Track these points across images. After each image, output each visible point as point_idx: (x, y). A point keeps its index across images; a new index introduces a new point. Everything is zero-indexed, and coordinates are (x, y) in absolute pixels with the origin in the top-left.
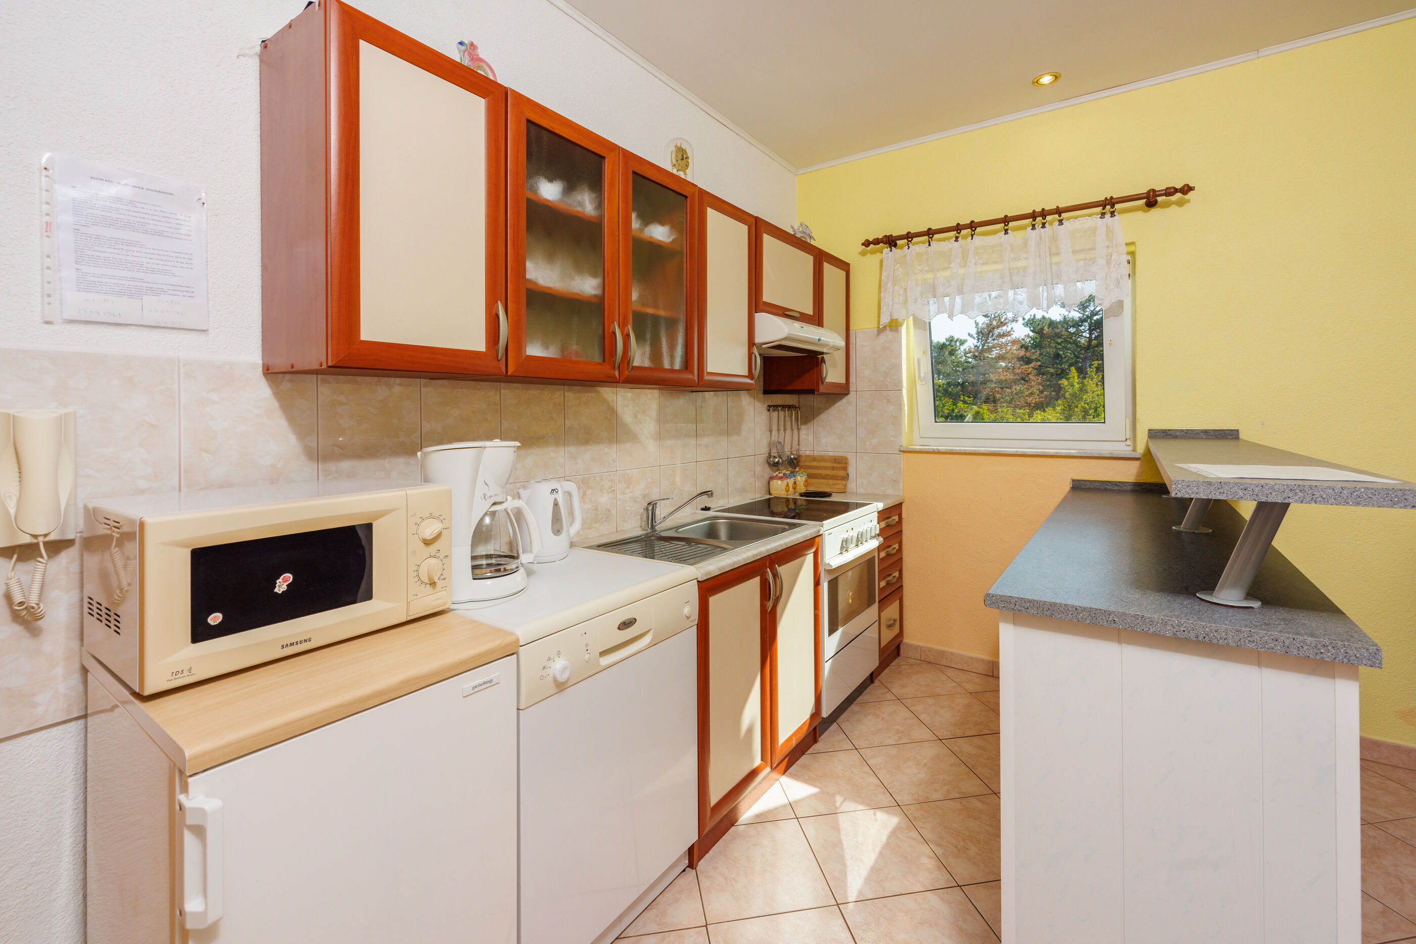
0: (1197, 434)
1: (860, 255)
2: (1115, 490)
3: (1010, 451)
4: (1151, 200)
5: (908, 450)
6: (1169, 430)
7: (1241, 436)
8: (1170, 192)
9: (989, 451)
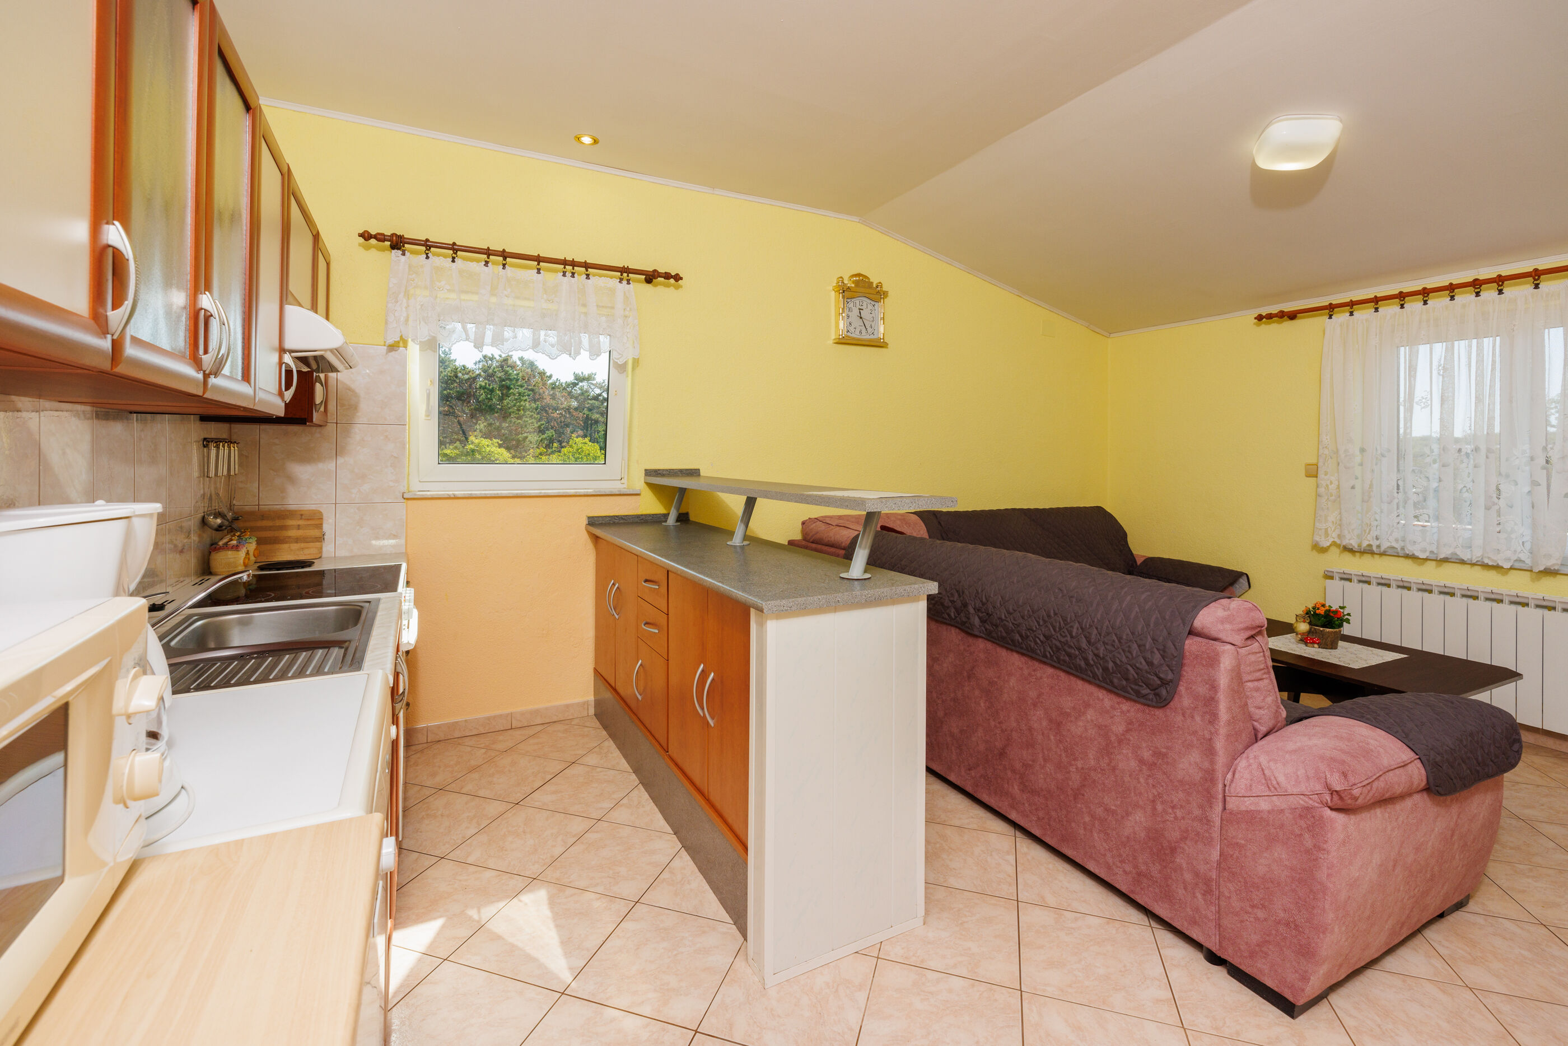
0: (676, 473)
1: (361, 248)
2: (621, 523)
3: (534, 493)
4: (650, 277)
5: (416, 497)
6: (659, 470)
7: (701, 474)
8: (667, 276)
9: (512, 493)
